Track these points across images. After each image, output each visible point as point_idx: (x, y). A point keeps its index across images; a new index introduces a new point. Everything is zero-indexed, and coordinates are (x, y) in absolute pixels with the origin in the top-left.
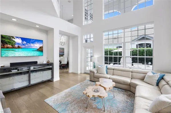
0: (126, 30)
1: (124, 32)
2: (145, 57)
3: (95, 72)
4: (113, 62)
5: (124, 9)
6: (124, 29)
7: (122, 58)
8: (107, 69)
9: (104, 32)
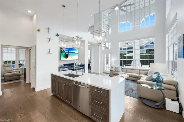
0: (136, 41)
1: (135, 42)
2: (149, 60)
3: (114, 70)
4: (126, 64)
5: (135, 20)
6: (134, 40)
7: (133, 61)
8: (122, 68)
9: (120, 41)
